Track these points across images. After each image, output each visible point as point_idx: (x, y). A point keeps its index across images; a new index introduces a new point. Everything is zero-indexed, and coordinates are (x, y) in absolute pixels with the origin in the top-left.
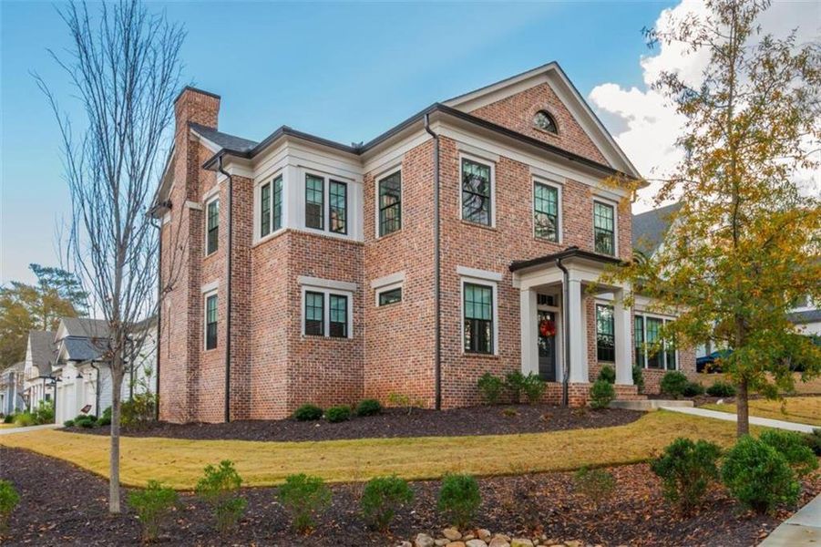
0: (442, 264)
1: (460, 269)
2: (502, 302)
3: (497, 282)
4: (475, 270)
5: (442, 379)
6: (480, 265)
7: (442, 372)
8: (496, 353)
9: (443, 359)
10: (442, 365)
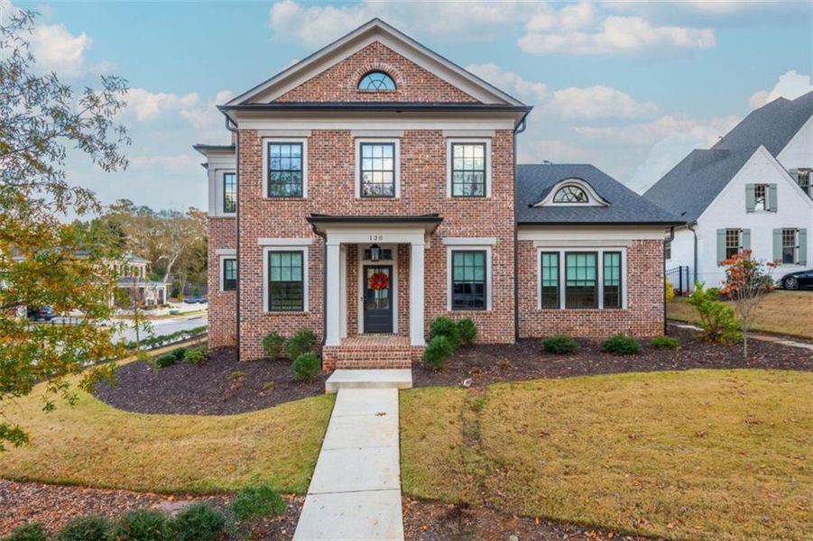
0: (241, 239)
1: (261, 241)
2: (312, 263)
3: (309, 246)
4: (280, 239)
5: (241, 335)
6: (285, 235)
7: (241, 329)
8: (306, 310)
9: (241, 319)
10: (241, 324)
